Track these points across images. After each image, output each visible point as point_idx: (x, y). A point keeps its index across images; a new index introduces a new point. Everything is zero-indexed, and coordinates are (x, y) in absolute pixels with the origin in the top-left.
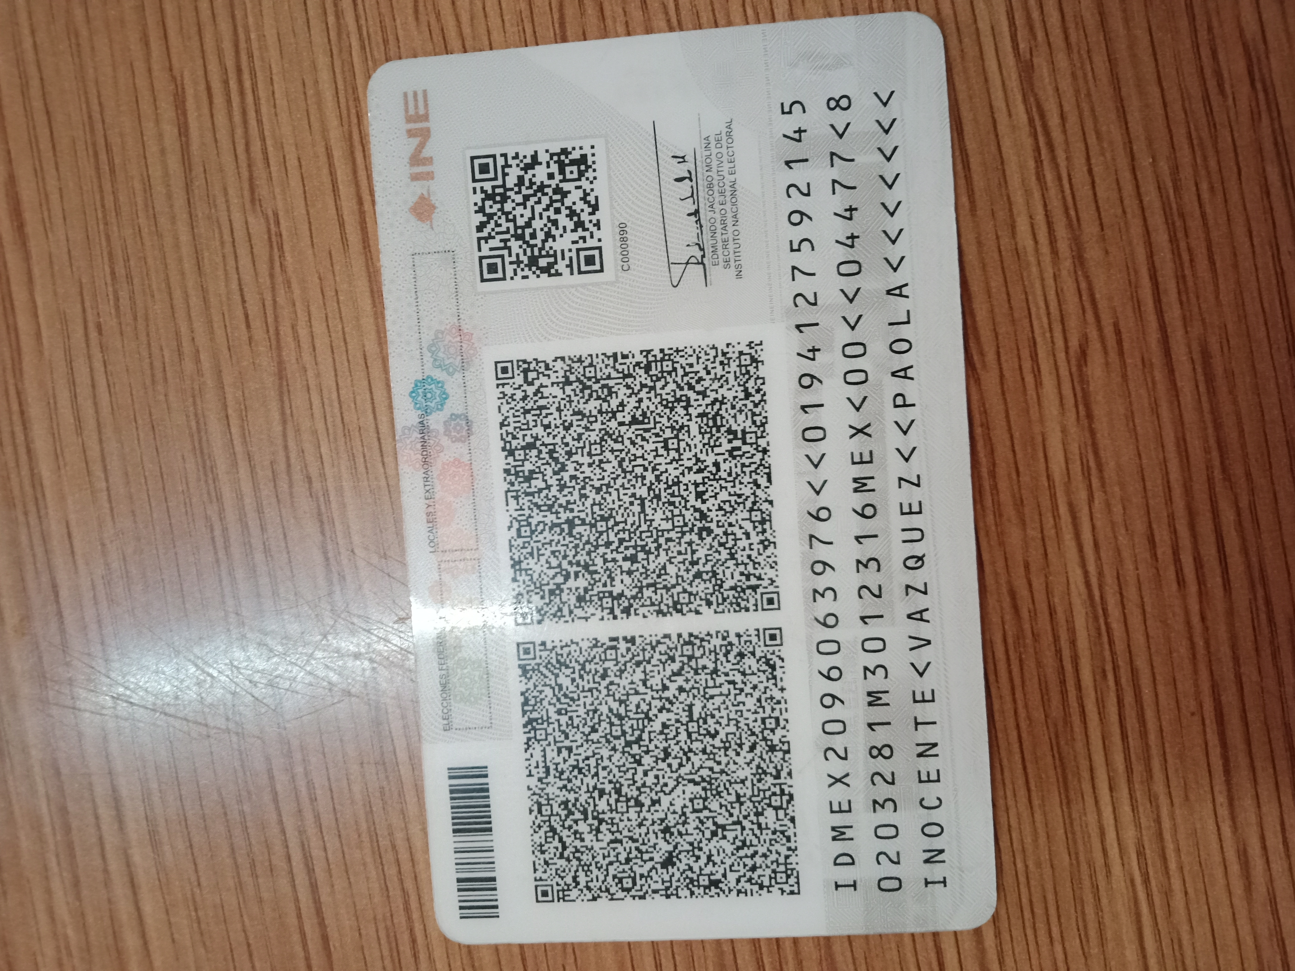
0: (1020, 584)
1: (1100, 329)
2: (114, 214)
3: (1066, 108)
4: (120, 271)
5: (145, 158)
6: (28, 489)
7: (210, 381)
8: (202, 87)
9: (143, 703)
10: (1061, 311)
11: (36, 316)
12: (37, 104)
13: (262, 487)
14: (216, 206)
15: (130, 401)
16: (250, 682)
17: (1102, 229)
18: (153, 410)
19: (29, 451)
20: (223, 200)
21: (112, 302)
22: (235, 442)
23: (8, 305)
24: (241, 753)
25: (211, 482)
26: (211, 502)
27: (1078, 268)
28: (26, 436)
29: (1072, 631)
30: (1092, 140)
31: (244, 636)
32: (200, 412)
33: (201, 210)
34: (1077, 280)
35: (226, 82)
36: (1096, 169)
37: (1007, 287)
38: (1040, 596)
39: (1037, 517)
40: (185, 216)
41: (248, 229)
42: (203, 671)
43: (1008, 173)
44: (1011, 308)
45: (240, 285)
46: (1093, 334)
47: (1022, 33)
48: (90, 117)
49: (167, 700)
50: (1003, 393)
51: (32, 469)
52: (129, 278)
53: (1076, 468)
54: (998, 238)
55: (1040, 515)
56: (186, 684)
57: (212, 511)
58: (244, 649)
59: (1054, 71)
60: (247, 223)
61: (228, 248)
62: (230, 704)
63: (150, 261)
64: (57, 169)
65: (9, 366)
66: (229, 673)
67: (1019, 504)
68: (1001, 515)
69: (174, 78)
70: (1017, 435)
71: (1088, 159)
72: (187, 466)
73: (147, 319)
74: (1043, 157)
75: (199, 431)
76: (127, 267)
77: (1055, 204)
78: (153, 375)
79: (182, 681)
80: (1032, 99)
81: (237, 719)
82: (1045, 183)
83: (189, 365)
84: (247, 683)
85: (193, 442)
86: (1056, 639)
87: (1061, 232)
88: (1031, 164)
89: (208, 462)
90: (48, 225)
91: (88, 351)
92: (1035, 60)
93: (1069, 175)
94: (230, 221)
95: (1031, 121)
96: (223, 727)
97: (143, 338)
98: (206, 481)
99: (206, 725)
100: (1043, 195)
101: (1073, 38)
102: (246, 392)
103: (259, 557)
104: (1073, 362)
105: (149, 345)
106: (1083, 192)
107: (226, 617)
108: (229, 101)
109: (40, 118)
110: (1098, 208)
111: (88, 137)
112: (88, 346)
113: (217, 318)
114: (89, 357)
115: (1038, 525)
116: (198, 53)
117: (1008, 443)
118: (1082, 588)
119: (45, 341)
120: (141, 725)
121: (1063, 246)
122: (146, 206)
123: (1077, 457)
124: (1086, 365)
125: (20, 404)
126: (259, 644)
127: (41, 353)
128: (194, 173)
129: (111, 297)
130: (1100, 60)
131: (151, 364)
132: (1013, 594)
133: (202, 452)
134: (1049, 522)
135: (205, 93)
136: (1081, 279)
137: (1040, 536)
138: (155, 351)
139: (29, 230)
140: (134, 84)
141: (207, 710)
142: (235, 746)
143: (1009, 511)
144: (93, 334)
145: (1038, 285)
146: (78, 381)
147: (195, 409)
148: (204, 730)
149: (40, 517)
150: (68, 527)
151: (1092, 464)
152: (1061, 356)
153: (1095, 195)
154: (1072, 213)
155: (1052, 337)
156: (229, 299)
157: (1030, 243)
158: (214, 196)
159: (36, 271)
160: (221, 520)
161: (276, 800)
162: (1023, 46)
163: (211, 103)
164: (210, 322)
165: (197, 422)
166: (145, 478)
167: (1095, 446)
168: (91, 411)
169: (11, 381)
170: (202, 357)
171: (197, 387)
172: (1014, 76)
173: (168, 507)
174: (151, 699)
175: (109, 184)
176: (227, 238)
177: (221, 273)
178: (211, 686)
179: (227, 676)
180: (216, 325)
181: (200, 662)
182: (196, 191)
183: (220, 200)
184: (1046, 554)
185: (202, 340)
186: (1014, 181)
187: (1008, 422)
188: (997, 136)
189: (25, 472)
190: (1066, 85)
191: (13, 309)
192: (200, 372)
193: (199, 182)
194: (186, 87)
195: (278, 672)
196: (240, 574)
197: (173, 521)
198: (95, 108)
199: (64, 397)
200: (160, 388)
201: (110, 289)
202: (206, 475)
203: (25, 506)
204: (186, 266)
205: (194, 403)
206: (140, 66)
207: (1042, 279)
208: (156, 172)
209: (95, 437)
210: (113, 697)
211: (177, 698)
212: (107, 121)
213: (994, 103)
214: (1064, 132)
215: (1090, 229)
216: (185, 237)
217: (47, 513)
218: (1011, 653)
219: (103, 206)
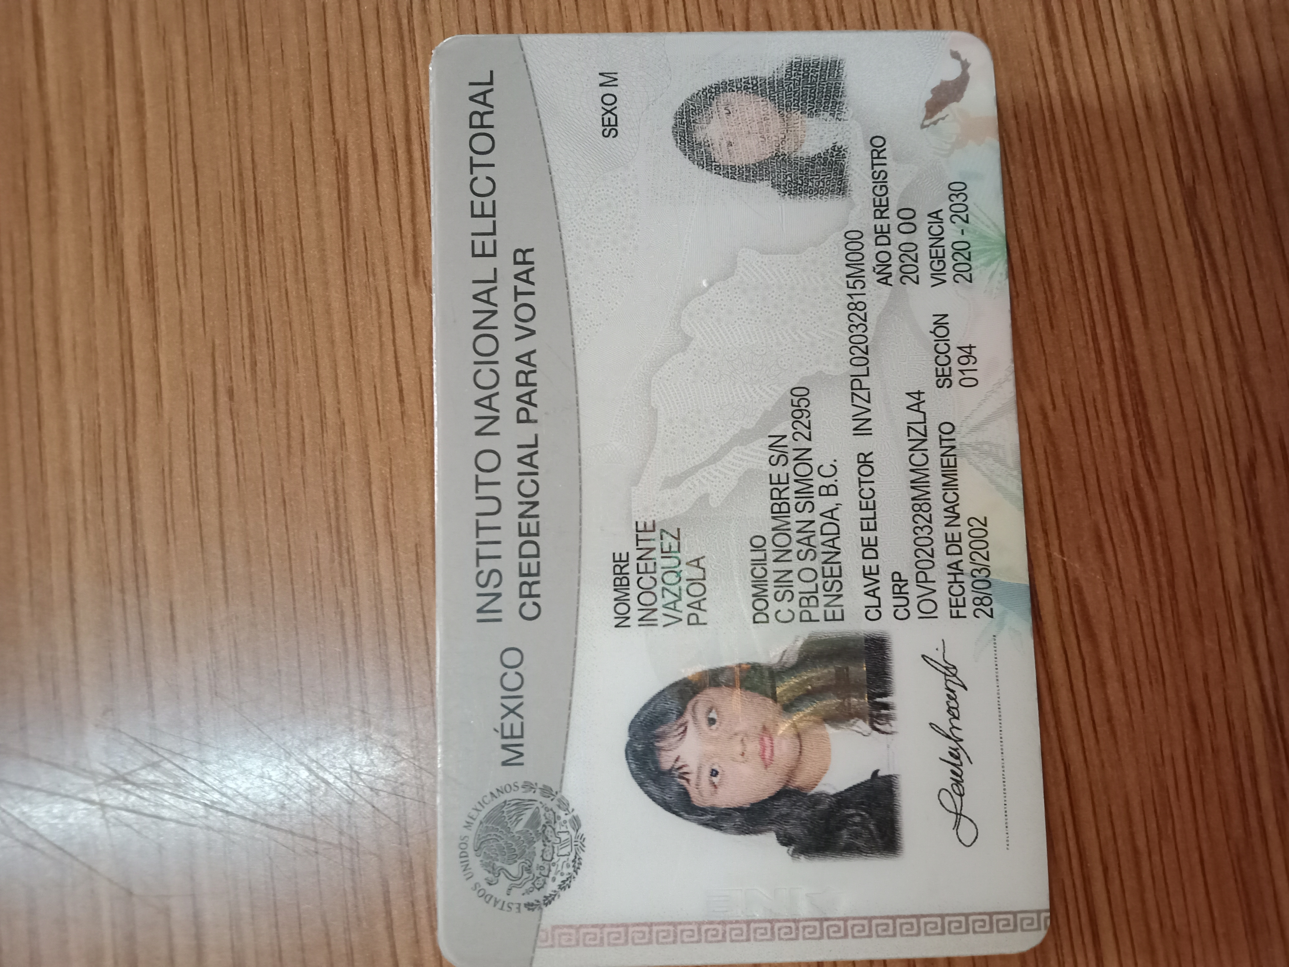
0: (1200, 698)
1: (1267, 443)
2: (258, 274)
3: (1228, 233)
4: (261, 333)
5: (299, 218)
6: (128, 564)
7: (354, 456)
8: (368, 153)
9: (242, 812)
10: (1230, 424)
11: (158, 375)
12: (185, 157)
13: (403, 571)
14: (374, 275)
15: (260, 473)
16: (372, 789)
17: (1265, 348)
18: (286, 484)
19: (134, 521)
20: (384, 269)
21: (248, 366)
22: (377, 522)
23: (127, 363)
24: (353, 872)
25: (346, 564)
26: (344, 586)
27: (1244, 385)
28: (132, 505)
29: (1250, 747)
30: (1252, 263)
31: (368, 737)
32: (339, 487)
33: (357, 277)
34: (1244, 397)
35: (394, 151)
36: (1256, 291)
37: (1180, 398)
38: (1220, 711)
39: (1214, 629)
40: (340, 282)
41: (408, 300)
42: (318, 777)
43: (1176, 290)
44: (1184, 419)
45: (396, 357)
46: (1260, 447)
47: (1184, 162)
48: (240, 174)
49: (270, 809)
50: (1180, 503)
51: (134, 543)
52: (270, 342)
53: (1250, 580)
54: (1170, 351)
55: (1218, 626)
56: (294, 791)
57: (345, 595)
58: (366, 750)
59: (1215, 197)
60: (408, 294)
61: (386, 318)
62: (345, 816)
63: (296, 325)
64: (199, 224)
65: (121, 428)
66: (348, 779)
67: (1198, 615)
68: (1180, 627)
69: (337, 142)
70: (1193, 545)
71: (1249, 281)
72: (320, 545)
73: (287, 385)
74: (1208, 278)
75: (337, 508)
76: (269, 330)
77: (1221, 323)
78: (289, 447)
79: (291, 788)
80: (1196, 223)
81: (353, 832)
82: (1211, 302)
83: (331, 438)
84: (367, 791)
85: (329, 519)
86: (1235, 754)
87: (1228, 349)
88: (1197, 282)
89: (345, 544)
90: (182, 281)
91: (216, 416)
92: (1198, 188)
93: (1232, 296)
94: (390, 291)
95: (1196, 244)
96: (336, 842)
97: (281, 406)
98: (341, 564)
99: (315, 840)
100: (1210, 314)
101: (1232, 169)
102: (394, 468)
103: (393, 647)
104: (1244, 475)
105: (288, 414)
106: (1246, 311)
107: (349, 716)
108: (396, 170)
109: (187, 173)
110: (1260, 329)
111: (236, 193)
112: (215, 410)
113: (367, 390)
114: (216, 424)
115: (1216, 637)
116: (364, 119)
117: (1186, 553)
118: (1258, 701)
119: (166, 405)
120: (238, 838)
121: (1230, 362)
122: (296, 269)
123: (1251, 570)
124: (1255, 478)
125: (129, 470)
126: (385, 746)
127: (160, 416)
128: (352, 239)
129: (247, 361)
130: (1257, 191)
131: (289, 434)
132: (1193, 708)
133: (338, 532)
134: (1226, 633)
135: (371, 159)
136: (1248, 395)
137: (1217, 648)
138: (295, 421)
139: (159, 284)
140: (293, 143)
141: (317, 821)
142: (347, 864)
143: (1188, 622)
144: (223, 399)
145: (1208, 398)
146: (200, 448)
147: (335, 484)
148: (311, 846)
149: (139, 596)
150: (171, 609)
151: (1264, 576)
152: (1232, 469)
153: (1257, 315)
154: (1237, 332)
155: (1223, 449)
156: (382, 370)
157: (1198, 357)
158: (373, 264)
159: (163, 327)
160: (354, 605)
161: (390, 927)
162: (1186, 173)
163: (376, 170)
164: (359, 394)
165: (336, 499)
166: (270, 556)
167: (1266, 557)
168: (212, 481)
169: (121, 445)
170: (347, 430)
171: (338, 461)
172: (1179, 201)
173: (293, 590)
174: (252, 808)
175: (256, 243)
176: (385, 308)
177: (375, 344)
178: (326, 794)
179: (345, 783)
180: (366, 397)
181: (314, 766)
182: (354, 258)
183: (380, 270)
184: (1224, 667)
185: (349, 412)
186: (1182, 298)
187: (1185, 531)
188: (1165, 255)
189: (127, 543)
190: (1226, 212)
191: (132, 367)
192: (343, 445)
193: (357, 250)
194: (350, 152)
195: (405, 779)
196: (370, 666)
197: (298, 605)
198: (247, 163)
199: (181, 465)
200: (296, 460)
201: (247, 351)
202: (340, 556)
203: (122, 582)
204: (338, 334)
205: (335, 478)
206: (300, 127)
207: (1212, 393)
208: (309, 234)
209: (214, 509)
210: (206, 805)
211: (283, 807)
212: (259, 179)
213: (1162, 225)
214: (1226, 254)
215: (1253, 348)
216: (337, 304)
217: (148, 593)
218: (1192, 769)
219: (247, 265)
